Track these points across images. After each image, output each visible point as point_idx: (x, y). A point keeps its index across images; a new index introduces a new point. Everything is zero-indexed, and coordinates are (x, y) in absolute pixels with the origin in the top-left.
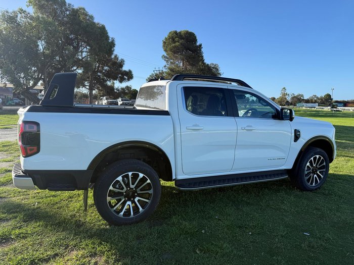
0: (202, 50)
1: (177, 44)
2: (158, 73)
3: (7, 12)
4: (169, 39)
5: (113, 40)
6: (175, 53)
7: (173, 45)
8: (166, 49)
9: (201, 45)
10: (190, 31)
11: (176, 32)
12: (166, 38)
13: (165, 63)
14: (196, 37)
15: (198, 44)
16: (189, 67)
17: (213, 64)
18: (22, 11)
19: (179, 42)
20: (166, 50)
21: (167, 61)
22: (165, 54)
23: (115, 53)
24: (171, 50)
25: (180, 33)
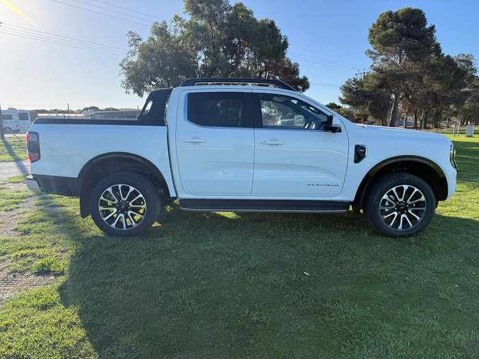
0: (435, 35)
1: (390, 31)
2: (362, 77)
3: (157, 23)
4: (378, 24)
5: (286, 39)
6: (384, 45)
7: (384, 33)
8: (372, 41)
9: (432, 28)
10: (414, 8)
11: (390, 14)
12: (374, 25)
13: (371, 62)
14: (423, 16)
15: (427, 26)
16: (409, 64)
17: (463, 55)
18: (177, 18)
19: (392, 27)
20: (372, 43)
21: (374, 58)
22: (372, 49)
23: (287, 56)
24: (380, 41)
25: (396, 13)
